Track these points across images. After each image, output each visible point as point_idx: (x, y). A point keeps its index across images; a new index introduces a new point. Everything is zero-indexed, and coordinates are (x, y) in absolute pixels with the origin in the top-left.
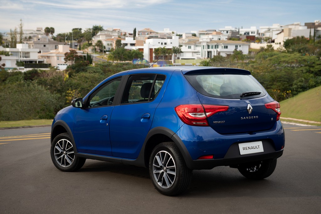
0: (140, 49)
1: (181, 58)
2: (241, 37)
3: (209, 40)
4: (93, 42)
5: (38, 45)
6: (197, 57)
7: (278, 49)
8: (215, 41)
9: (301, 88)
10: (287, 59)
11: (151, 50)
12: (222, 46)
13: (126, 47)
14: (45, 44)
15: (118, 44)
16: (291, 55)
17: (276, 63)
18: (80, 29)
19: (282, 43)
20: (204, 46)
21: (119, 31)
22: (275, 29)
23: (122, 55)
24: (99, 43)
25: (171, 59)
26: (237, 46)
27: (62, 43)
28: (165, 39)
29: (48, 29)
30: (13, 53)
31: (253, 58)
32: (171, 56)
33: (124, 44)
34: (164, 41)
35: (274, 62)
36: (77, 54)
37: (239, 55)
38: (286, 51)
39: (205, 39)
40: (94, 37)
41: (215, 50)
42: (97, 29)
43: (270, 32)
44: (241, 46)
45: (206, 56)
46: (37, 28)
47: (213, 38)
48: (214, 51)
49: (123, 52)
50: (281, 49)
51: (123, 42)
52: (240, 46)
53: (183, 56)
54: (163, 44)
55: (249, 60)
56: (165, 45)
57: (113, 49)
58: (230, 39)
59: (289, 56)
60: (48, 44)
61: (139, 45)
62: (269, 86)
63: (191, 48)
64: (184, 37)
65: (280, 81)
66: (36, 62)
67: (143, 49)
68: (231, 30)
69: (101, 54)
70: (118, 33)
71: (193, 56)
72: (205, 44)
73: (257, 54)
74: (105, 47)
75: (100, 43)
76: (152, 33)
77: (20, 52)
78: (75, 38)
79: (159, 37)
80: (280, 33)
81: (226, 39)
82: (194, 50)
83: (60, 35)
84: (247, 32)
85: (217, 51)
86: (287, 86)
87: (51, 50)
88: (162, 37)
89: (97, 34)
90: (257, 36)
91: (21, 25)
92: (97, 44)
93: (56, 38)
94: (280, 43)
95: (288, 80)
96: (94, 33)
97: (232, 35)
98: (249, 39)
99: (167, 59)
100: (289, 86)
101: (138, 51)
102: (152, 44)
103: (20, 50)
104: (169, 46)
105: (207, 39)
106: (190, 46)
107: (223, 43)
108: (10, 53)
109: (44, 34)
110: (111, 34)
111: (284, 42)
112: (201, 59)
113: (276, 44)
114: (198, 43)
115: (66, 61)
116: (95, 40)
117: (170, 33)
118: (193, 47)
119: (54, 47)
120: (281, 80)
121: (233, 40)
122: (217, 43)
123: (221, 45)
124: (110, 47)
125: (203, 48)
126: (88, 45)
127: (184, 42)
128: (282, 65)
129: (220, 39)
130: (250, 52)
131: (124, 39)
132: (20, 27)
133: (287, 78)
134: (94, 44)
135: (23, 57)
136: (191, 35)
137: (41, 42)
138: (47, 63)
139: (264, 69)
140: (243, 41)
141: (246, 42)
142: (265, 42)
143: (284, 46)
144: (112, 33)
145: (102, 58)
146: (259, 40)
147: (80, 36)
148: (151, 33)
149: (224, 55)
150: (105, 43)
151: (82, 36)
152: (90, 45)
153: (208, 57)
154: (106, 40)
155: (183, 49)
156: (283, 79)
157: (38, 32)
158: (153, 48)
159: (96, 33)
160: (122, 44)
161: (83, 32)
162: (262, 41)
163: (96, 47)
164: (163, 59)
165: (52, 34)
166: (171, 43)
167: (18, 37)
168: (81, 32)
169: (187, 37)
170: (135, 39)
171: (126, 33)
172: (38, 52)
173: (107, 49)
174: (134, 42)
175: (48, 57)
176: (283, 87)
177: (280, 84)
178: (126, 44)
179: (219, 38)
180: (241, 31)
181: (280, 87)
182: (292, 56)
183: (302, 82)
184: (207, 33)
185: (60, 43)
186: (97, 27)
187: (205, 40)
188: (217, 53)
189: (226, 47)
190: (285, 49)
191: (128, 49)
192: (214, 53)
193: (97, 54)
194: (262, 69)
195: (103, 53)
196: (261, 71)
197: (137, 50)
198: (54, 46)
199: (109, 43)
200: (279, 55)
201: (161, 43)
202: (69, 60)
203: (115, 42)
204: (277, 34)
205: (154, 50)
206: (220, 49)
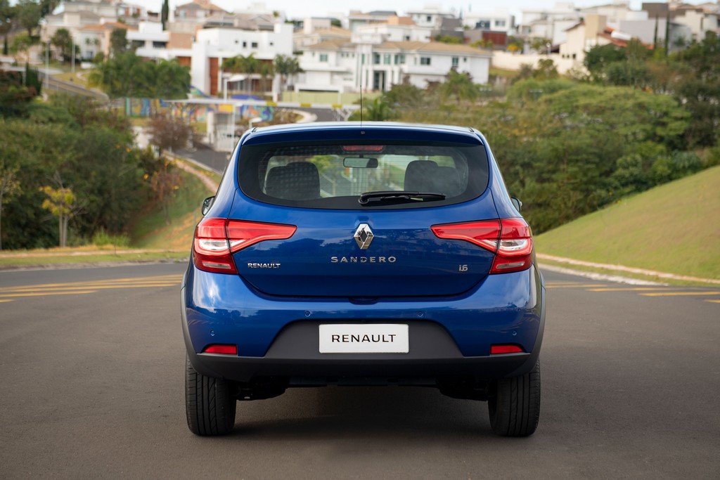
0: (180, 58)
1: (298, 87)
2: (467, 34)
3: (378, 40)
4: (42, 33)
6: (345, 88)
7: (568, 71)
8: (396, 44)
10: (594, 101)
11: (213, 61)
12: (416, 59)
13: (141, 52)
15: (118, 42)
16: (605, 92)
17: (563, 110)
19: (581, 57)
20: (363, 56)
21: (118, 5)
22: (562, 16)
24: (60, 37)
25: (270, 89)
26: (457, 59)
28: (254, 30)
31: (500, 94)
32: (272, 80)
33: (134, 41)
34: (250, 37)
35: (560, 109)
37: (462, 87)
38: (591, 79)
39: (366, 35)
40: (47, 17)
41: (396, 69)
43: (546, 24)
44: (469, 60)
45: (370, 86)
47: (389, 35)
48: (393, 72)
49: (132, 66)
50: (578, 73)
51: (131, 35)
52: (465, 60)
53: (304, 82)
54: (249, 45)
55: (491, 99)
56: (254, 50)
57: (101, 56)
58: (437, 38)
59: (601, 94)
61: (177, 46)
62: (545, 176)
63: (326, 60)
64: (308, 28)
65: (577, 161)
67: (189, 59)
68: (439, 14)
69: (66, 67)
70: (117, 10)
71: (332, 82)
72: (367, 51)
73: (512, 84)
74: (77, 49)
75: (63, 38)
76: (216, 15)
79: (236, 24)
80: (576, 27)
81: (427, 37)
82: (337, 65)
84: (485, 20)
85: (401, 72)
86: (594, 175)
88: (244, 25)
89: (54, 8)
90: (511, 33)
92: (57, 40)
94: (574, 56)
95: (597, 160)
96: (47, 6)
97: (443, 29)
98: (490, 42)
99: (258, 90)
100: (601, 175)
101: (175, 63)
102: (217, 44)
104: (264, 53)
105: (373, 35)
106: (324, 53)
107: (418, 51)
110: (95, 11)
111: (585, 52)
112: (355, 92)
113: (563, 56)
114: (349, 47)
116: (49, 27)
117: (269, 16)
118: (332, 57)
120: (579, 157)
121: (447, 41)
122: (402, 49)
123: (413, 54)
124: (93, 48)
125: (363, 62)
126: (29, 40)
127: (308, 42)
128: (581, 118)
129: (408, 38)
130: (492, 78)
131: (136, 27)
133: (595, 153)
134: (45, 38)
136: (328, 23)
139: (531, 128)
140: (472, 46)
141: (482, 48)
142: (533, 50)
143: (585, 65)
144: (98, 9)
145: (71, 80)
146: (517, 45)
147: (3, 15)
148: (212, 12)
149: (420, 83)
150: (78, 38)
151: (11, 14)
152: (35, 40)
153: (376, 87)
154: (80, 30)
155: (306, 61)
156: (585, 156)
158: (220, 55)
159: (50, 8)
160: (130, 41)
162: (526, 47)
163: (53, 48)
164: (247, 89)
166: (271, 44)
168: (7, 3)
169: (316, 28)
170: (167, 27)
171: (138, 10)
173: (84, 53)
174: (164, 36)
177: (575, 169)
178: (141, 43)
179: (407, 33)
180: (467, 18)
181: (575, 178)
183: (636, 166)
184: (371, 18)
187: (367, 39)
188: (402, 76)
189: (426, 61)
190: (588, 73)
191: (147, 58)
192: (393, 78)
193: (56, 67)
194: (525, 126)
195: (71, 66)
196: (524, 133)
197: (173, 60)
199: (92, 37)
200: (574, 89)
201: (241, 44)
203: (108, 34)
204: (569, 30)
205: (220, 63)
206: (410, 66)
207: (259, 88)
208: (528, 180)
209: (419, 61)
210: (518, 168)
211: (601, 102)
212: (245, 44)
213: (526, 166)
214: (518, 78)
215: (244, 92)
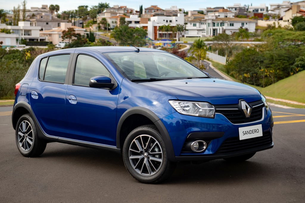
0: (144, 27)
1: (186, 36)
2: (248, 14)
3: (214, 18)
4: (98, 20)
5: (40, 23)
6: (203, 35)
7: (285, 26)
8: (221, 19)
9: (301, 67)
10: (291, 37)
11: (155, 27)
12: (228, 24)
13: (130, 25)
14: (47, 22)
15: (122, 22)
16: (295, 33)
17: (279, 41)
18: (87, 7)
19: (290, 21)
20: (209, 24)
21: (125, 9)
22: (285, 7)
23: (125, 33)
24: (103, 21)
25: (175, 37)
26: (244, 24)
27: (65, 21)
28: (171, 16)
29: (53, 7)
30: (14, 31)
31: (259, 36)
32: (176, 34)
33: (128, 21)
34: (169, 18)
35: (278, 40)
36: (75, 32)
37: (243, 33)
38: (293, 29)
40: (100, 14)
41: (221, 28)
42: (102, 7)
43: (279, 9)
44: (248, 24)
45: (212, 34)
46: (43, 6)
47: (219, 16)
48: (220, 29)
49: (125, 30)
50: (289, 27)
51: (127, 19)
52: (246, 24)
53: (188, 34)
54: (169, 21)
55: (255, 38)
56: (170, 23)
57: (117, 27)
58: (237, 16)
59: (294, 34)
60: (51, 21)
61: (143, 23)
62: (268, 65)
63: (196, 26)
64: (189, 15)
65: (280, 59)
66: (38, 40)
67: (147, 27)
68: (239, 8)
69: (105, 32)
70: (124, 11)
71: (198, 33)
72: (210, 22)
73: (263, 32)
74: (109, 25)
75: (104, 21)
76: (159, 11)
77: (22, 30)
78: (80, 15)
79: (165, 14)
80: (288, 10)
81: (233, 16)
82: (200, 27)
83: (65, 13)
84: (256, 9)
85: (223, 29)
86: (287, 64)
87: (54, 28)
88: (168, 15)
89: (103, 11)
90: (265, 12)
91: (24, 2)
92: (102, 22)
93: (61, 16)
94: (288, 21)
95: (288, 59)
96: (100, 10)
97: (239, 13)
98: (257, 17)
99: (171, 37)
100: (289, 65)
101: (142, 29)
102: (157, 21)
103: (22, 28)
104: (174, 24)
105: (212, 16)
106: (195, 23)
107: (229, 21)
108: (11, 31)
109: (49, 12)
110: (117, 12)
111: (292, 19)
112: (206, 37)
113: (284, 21)
114: (204, 21)
115: (63, 39)
116: (100, 18)
117: (177, 11)
118: (198, 24)
119: (57, 25)
120: (281, 58)
121: (240, 17)
122: (223, 21)
123: (227, 22)
124: (115, 25)
125: (209, 26)
126: (93, 22)
127: (190, 19)
128: (286, 43)
129: (226, 17)
130: (257, 30)
131: (129, 17)
132: (23, 4)
133: (287, 56)
134: (98, 22)
135: (25, 35)
136: (196, 13)
137: (43, 20)
138: (48, 41)
139: (267, 48)
140: (250, 19)
141: (254, 19)
142: (273, 19)
143: (291, 24)
144: (118, 10)
145: (106, 36)
146: (268, 17)
147: (85, 14)
148: (157, 10)
149: (228, 33)
150: (109, 21)
151: (88, 14)
152: (95, 22)
153: (214, 35)
154: (110, 18)
155: (189, 26)
156: (283, 58)
157: (43, 10)
158: (158, 25)
159: (101, 11)
160: (126, 21)
161: (89, 9)
162: (270, 18)
163: (101, 25)
164: (168, 38)
165: (57, 12)
166: (177, 21)
167: (21, 14)
168: (87, 10)
169: (192, 14)
170: (141, 16)
171: (132, 10)
172: (40, 30)
173: (111, 27)
174: (139, 19)
175: (50, 35)
176: (283, 66)
177: (279, 63)
178: (131, 22)
179: (226, 15)
180: (250, 8)
181: (279, 66)
182: (297, 34)
183: (303, 61)
184: (214, 10)
185: (63, 21)
186: (103, 4)
187: (210, 17)
188: (223, 30)
189: (232, 25)
190: (292, 27)
191: (132, 27)
192: (220, 31)
193: (102, 31)
194: (265, 47)
195: (107, 31)
196: (264, 50)
197: (141, 28)
198: (57, 23)
199: (114, 20)
200: (283, 33)
201: (166, 21)
202: (67, 38)
203: (119, 19)
204: (286, 11)
205: (158, 28)
206: (226, 27)
207: (172, 36)
208: (262, 67)
209: (229, 25)
210: (258, 63)
211: (294, 37)
212: (167, 21)
213: (262, 62)
214: (267, 29)
215: (166, 38)
